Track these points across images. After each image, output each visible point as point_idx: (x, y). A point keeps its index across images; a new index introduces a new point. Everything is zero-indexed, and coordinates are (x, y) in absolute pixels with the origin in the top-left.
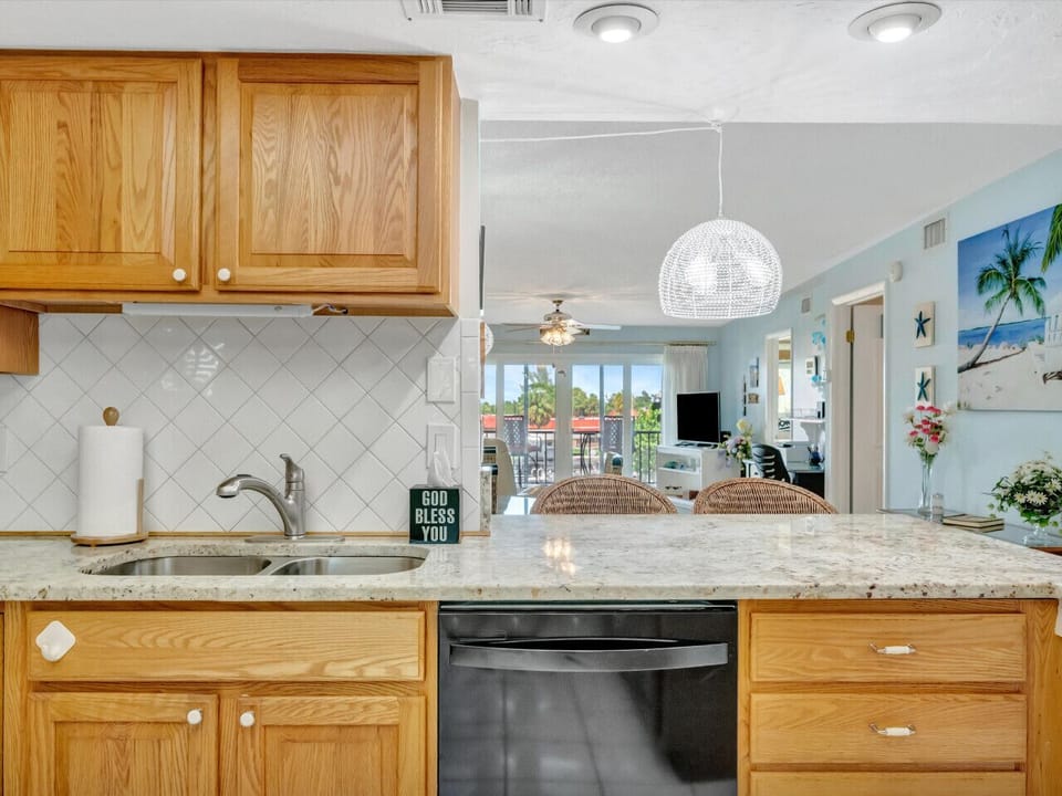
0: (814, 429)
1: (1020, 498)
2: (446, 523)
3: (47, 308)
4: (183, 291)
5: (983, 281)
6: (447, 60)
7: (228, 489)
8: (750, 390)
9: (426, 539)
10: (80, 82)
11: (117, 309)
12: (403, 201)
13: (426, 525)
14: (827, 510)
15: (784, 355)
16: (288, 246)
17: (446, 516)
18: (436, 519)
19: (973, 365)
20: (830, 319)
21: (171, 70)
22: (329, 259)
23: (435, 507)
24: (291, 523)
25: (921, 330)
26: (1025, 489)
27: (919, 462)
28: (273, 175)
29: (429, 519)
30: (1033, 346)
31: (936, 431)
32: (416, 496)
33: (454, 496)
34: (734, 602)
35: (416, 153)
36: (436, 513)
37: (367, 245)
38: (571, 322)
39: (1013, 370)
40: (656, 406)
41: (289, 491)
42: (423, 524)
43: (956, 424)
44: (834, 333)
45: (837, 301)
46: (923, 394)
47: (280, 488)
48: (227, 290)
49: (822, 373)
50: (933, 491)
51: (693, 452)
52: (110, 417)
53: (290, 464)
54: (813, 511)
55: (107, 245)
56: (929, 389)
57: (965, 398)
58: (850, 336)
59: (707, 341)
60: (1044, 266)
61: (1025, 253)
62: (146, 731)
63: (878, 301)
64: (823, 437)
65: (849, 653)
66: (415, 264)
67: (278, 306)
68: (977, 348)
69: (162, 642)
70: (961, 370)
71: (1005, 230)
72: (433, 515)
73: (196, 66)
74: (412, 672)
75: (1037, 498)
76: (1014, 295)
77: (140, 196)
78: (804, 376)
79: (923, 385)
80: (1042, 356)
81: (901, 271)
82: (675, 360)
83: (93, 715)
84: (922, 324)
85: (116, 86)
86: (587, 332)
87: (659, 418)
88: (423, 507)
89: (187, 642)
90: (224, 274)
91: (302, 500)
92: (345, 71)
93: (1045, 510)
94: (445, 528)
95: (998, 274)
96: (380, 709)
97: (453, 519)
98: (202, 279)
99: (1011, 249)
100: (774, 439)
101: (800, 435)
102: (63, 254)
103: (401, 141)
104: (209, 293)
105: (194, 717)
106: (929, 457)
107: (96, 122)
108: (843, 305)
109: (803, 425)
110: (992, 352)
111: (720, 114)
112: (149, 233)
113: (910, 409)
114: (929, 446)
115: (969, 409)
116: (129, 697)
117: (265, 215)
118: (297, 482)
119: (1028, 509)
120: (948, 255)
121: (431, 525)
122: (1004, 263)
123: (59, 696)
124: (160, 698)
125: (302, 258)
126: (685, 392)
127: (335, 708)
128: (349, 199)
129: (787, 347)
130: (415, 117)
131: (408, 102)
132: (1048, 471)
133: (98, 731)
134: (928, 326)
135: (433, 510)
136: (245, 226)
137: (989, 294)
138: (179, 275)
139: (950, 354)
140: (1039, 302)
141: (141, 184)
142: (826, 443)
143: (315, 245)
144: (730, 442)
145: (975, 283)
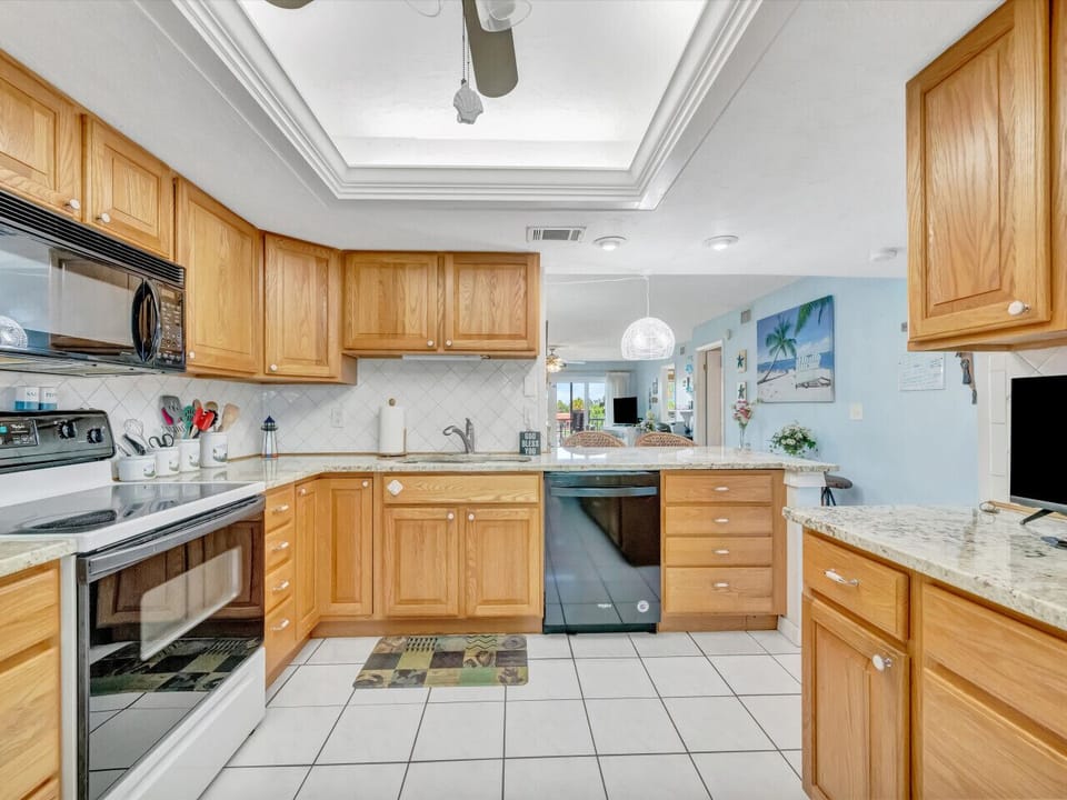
0: (687, 415)
1: (783, 442)
2: (535, 447)
3: (361, 356)
4: (431, 350)
5: (769, 341)
6: (538, 254)
7: (448, 432)
8: (653, 396)
10: (388, 264)
11: (400, 357)
12: (520, 313)
13: (527, 448)
14: (694, 445)
15: (671, 377)
16: (474, 331)
17: (535, 444)
18: (531, 445)
19: (764, 381)
20: (695, 358)
21: (425, 259)
22: (491, 337)
23: (530, 440)
24: (468, 447)
25: (740, 364)
26: (786, 438)
27: (738, 429)
28: (467, 302)
29: (528, 445)
30: (791, 371)
31: (747, 413)
32: (522, 435)
33: (538, 435)
34: (658, 471)
35: (526, 293)
36: (530, 442)
37: (506, 331)
38: (559, 360)
39: (783, 384)
40: (602, 405)
41: (467, 433)
42: (525, 447)
43: (757, 410)
44: (697, 364)
45: (699, 349)
46: (741, 395)
47: (464, 431)
48: (449, 349)
49: (691, 386)
50: (745, 442)
51: (623, 429)
52: (392, 403)
53: (468, 421)
54: (687, 445)
55: (400, 331)
56: (744, 393)
57: (761, 397)
58: (705, 367)
59: (630, 370)
60: (796, 335)
61: (787, 327)
62: (431, 523)
63: (719, 349)
64: (692, 419)
65: (704, 490)
66: (526, 338)
67: (467, 356)
68: (766, 372)
69: (437, 488)
70: (758, 383)
71: (778, 316)
73: (435, 257)
74: (534, 499)
75: (791, 442)
76: (783, 347)
77: (413, 311)
78: (681, 388)
79: (741, 391)
80: (795, 376)
81: (730, 334)
82: (612, 380)
83: (410, 516)
84: (740, 360)
85: (403, 266)
86: (565, 365)
87: (604, 412)
88: (525, 440)
89: (446, 488)
90: (449, 343)
91: (472, 437)
92: (497, 259)
93: (795, 448)
94: (535, 449)
95: (775, 337)
96: (522, 513)
97: (538, 445)
98: (438, 345)
99: (781, 325)
100: (667, 421)
101: (680, 419)
102: (381, 335)
103: (520, 288)
104: (441, 350)
105: (451, 516)
106: (743, 426)
107: (395, 280)
108: (702, 351)
109: (682, 413)
110: (772, 375)
111: (648, 272)
112: (417, 326)
113: (734, 403)
114: (744, 420)
115: (762, 402)
116: (423, 509)
117: (464, 319)
118: (471, 429)
119: (787, 447)
120: (752, 328)
121: (529, 448)
122: (778, 332)
123: (396, 510)
124: (436, 510)
125: (480, 336)
126: (617, 397)
127: (505, 513)
128: (499, 312)
129: (672, 373)
130: (526, 278)
131: (523, 272)
132: (797, 429)
133: (412, 523)
134: (743, 362)
136: (456, 324)
137: (772, 347)
138: (431, 343)
139: (753, 375)
140: (793, 351)
141: (413, 305)
142: (693, 423)
143: (485, 331)
144: (643, 423)
145: (765, 342)
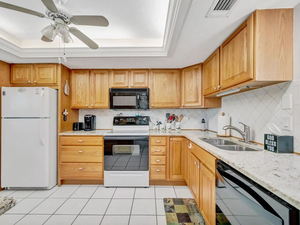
2: (273, 146)
9: (268, 149)
13: (268, 145)
17: (274, 144)
18: (271, 144)
23: (270, 140)
29: (269, 143)
32: (266, 136)
33: (276, 138)
36: (271, 142)
41: (245, 131)
42: (267, 145)
52: (223, 114)
66: (247, 72)
72: (270, 143)
88: (268, 140)
94: (273, 147)
97: (276, 145)
118: (247, 129)
121: (270, 145)
130: (247, 34)
131: (245, 31)
135: (270, 141)
